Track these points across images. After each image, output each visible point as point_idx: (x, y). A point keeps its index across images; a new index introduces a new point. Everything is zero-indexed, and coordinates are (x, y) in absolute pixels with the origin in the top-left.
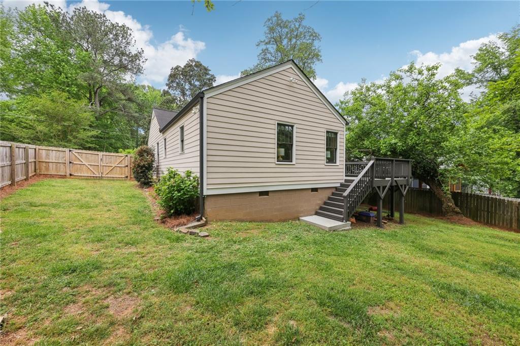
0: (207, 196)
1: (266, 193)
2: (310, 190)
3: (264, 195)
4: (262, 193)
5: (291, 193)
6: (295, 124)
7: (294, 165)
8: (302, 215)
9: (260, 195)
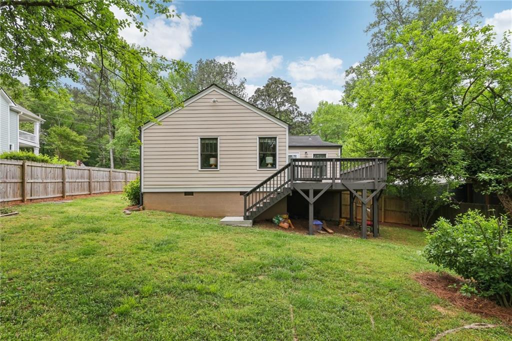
0: (144, 193)
1: (191, 193)
2: (239, 194)
3: (189, 195)
4: (186, 193)
5: (215, 195)
6: (218, 136)
7: (218, 171)
8: (229, 214)
9: (185, 195)
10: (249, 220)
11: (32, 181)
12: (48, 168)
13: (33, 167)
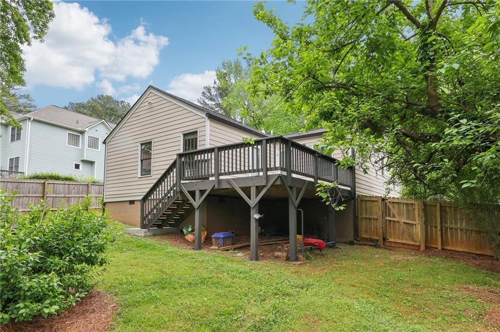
0: (105, 202)
1: (133, 202)
6: (152, 139)
7: (151, 176)
9: (130, 204)
10: (144, 228)
11: (53, 196)
12: (71, 185)
13: (55, 185)
